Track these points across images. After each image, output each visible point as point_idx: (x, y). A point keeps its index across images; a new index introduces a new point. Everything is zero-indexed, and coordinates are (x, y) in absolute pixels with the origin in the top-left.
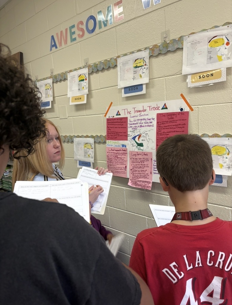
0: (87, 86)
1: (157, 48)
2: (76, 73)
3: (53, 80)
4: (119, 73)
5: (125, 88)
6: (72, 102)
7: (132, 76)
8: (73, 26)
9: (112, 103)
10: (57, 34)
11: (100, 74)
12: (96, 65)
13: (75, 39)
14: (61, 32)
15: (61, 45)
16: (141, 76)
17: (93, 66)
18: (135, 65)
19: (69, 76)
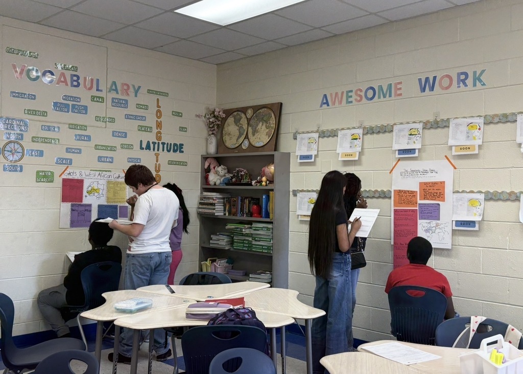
0: (361, 145)
1: (429, 123)
2: (349, 132)
3: (320, 134)
4: (394, 138)
5: (399, 150)
6: (341, 157)
7: (406, 141)
8: (351, 91)
10: (331, 94)
11: (375, 135)
12: (372, 128)
13: (351, 102)
14: (337, 93)
15: (334, 103)
16: (414, 142)
17: (368, 128)
18: (410, 133)
19: (340, 133)
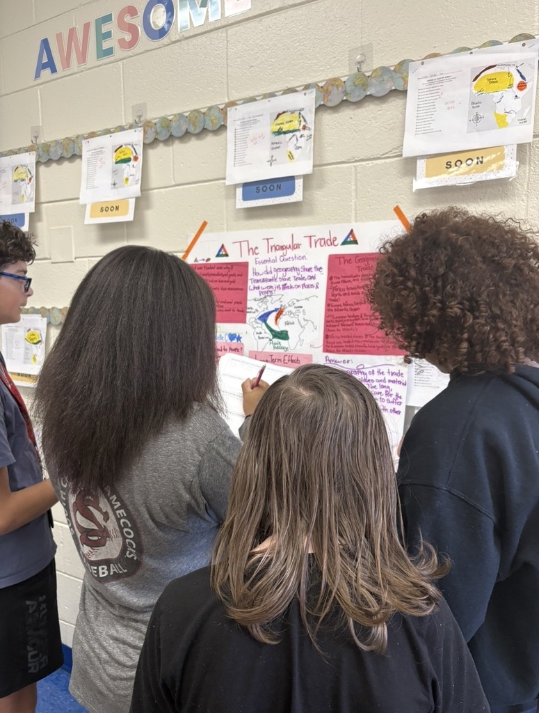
0: (139, 176)
1: (337, 86)
2: (108, 142)
3: (39, 156)
4: (231, 147)
5: (245, 185)
6: (92, 216)
7: (266, 153)
8: (107, 19)
9: (205, 224)
10: (59, 36)
11: (177, 146)
12: (166, 123)
13: (110, 51)
14: (72, 32)
15: (67, 64)
16: (291, 156)
17: (158, 125)
18: (276, 128)
19: (87, 148)
